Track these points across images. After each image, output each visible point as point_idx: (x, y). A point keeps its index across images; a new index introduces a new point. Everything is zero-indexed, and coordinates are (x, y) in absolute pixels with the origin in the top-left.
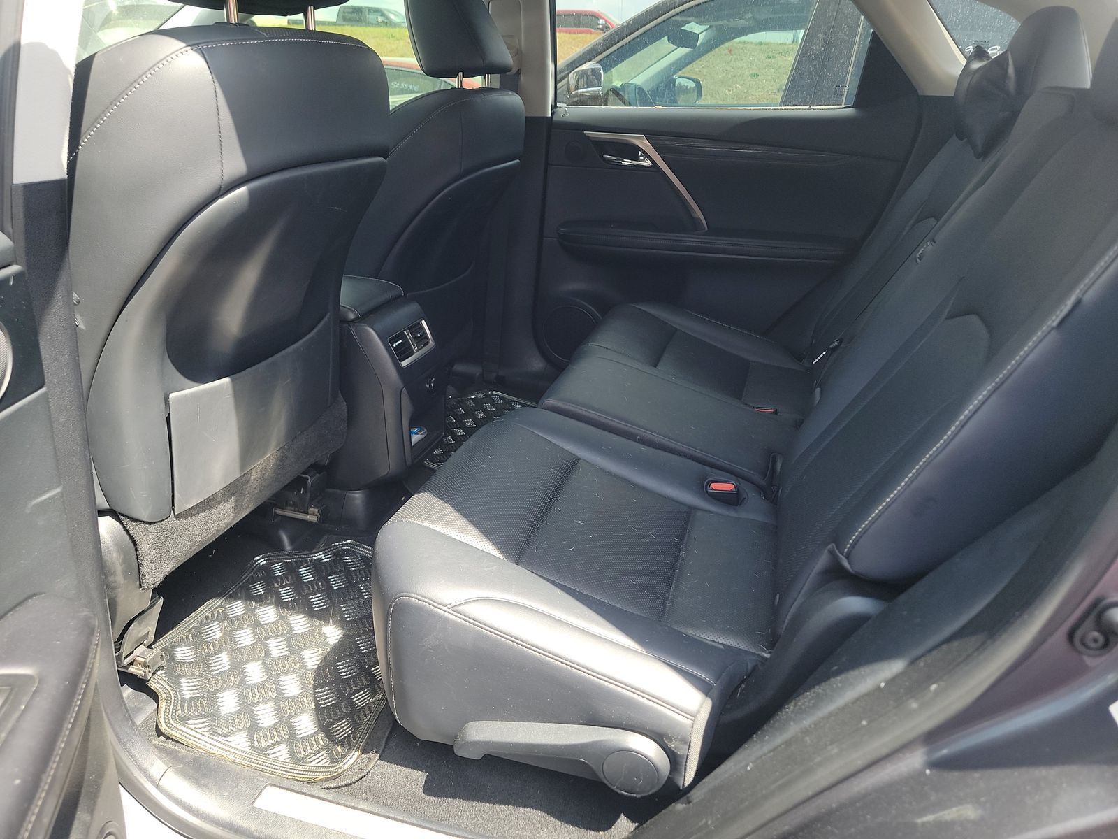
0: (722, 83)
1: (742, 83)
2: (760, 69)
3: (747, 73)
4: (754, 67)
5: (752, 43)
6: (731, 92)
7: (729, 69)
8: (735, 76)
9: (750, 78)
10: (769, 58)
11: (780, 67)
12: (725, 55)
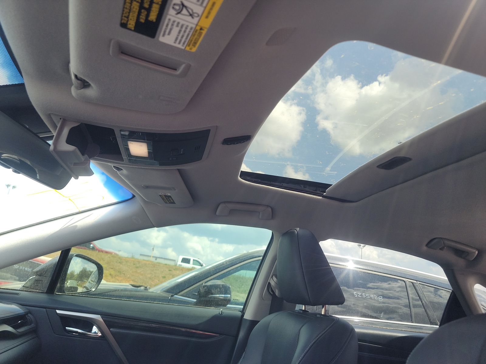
2: (166, 274)
5: (162, 264)
7: (152, 273)
9: (162, 278)
10: (170, 270)
12: (151, 267)
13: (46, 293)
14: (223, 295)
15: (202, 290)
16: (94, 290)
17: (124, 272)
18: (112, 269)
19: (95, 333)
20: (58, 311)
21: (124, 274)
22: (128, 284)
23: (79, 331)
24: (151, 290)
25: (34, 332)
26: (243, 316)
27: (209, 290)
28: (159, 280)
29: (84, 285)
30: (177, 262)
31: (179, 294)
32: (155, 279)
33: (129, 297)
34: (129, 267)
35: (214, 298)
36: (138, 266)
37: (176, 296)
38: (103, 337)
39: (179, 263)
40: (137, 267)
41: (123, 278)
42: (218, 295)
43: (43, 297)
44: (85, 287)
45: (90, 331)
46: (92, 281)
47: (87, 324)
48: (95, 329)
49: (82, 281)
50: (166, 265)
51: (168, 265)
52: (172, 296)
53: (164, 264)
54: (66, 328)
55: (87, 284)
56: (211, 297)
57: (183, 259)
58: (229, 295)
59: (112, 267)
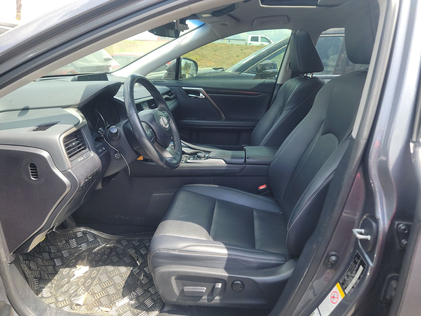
0: (227, 59)
1: (233, 59)
2: (239, 54)
3: (235, 55)
4: (237, 53)
5: (234, 45)
6: (230, 62)
7: (228, 54)
8: (230, 56)
9: (236, 57)
10: (242, 50)
11: (246, 53)
12: (226, 49)
13: (175, 80)
14: (272, 70)
15: (259, 67)
16: (195, 75)
17: (206, 56)
18: (197, 54)
19: (202, 96)
20: (183, 88)
21: (206, 57)
22: (211, 68)
23: (194, 96)
24: (226, 71)
25: (175, 98)
26: (276, 82)
27: (264, 67)
28: (234, 59)
29: (189, 73)
30: (247, 41)
31: (244, 72)
32: (230, 58)
33: (214, 77)
34: (209, 52)
35: (267, 72)
36: (216, 49)
37: (242, 73)
38: (206, 98)
39: (249, 41)
40: (215, 51)
41: (206, 61)
42: (269, 70)
43: (174, 82)
44: (189, 74)
45: (199, 95)
46: (192, 70)
47: (197, 93)
48: (201, 95)
49: (187, 70)
50: (238, 45)
51: (240, 45)
52: (240, 73)
53: (237, 45)
54: (189, 95)
55: (190, 72)
56: (264, 72)
57: (252, 37)
58: (276, 70)
59: (196, 53)
